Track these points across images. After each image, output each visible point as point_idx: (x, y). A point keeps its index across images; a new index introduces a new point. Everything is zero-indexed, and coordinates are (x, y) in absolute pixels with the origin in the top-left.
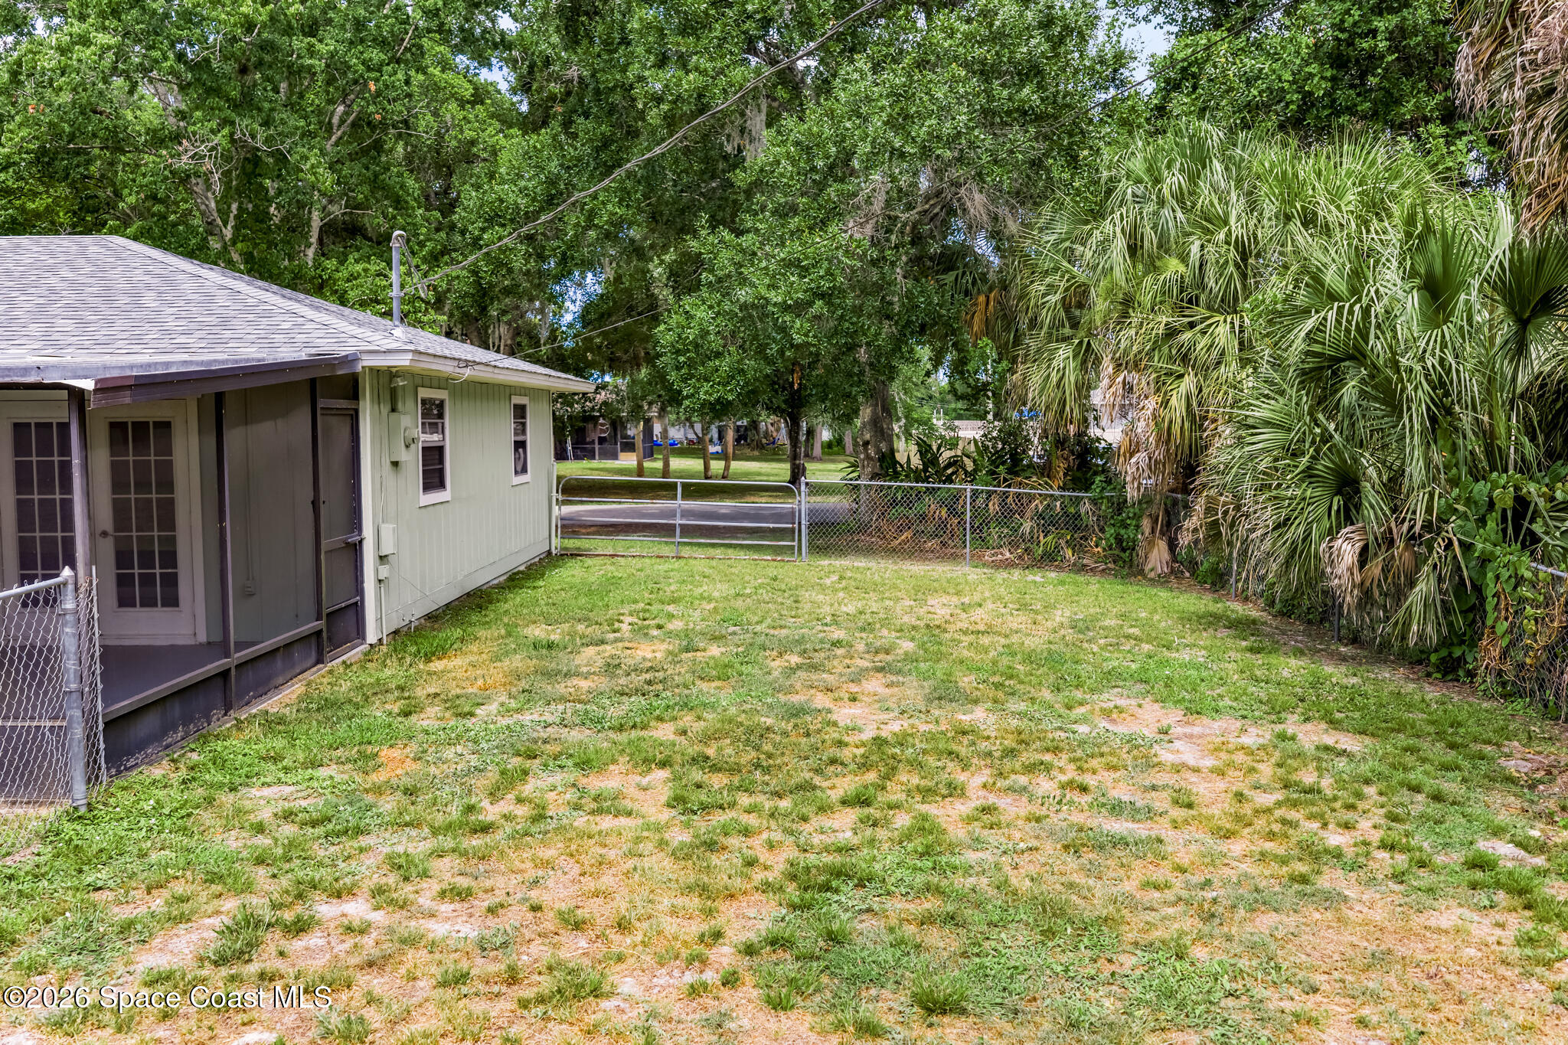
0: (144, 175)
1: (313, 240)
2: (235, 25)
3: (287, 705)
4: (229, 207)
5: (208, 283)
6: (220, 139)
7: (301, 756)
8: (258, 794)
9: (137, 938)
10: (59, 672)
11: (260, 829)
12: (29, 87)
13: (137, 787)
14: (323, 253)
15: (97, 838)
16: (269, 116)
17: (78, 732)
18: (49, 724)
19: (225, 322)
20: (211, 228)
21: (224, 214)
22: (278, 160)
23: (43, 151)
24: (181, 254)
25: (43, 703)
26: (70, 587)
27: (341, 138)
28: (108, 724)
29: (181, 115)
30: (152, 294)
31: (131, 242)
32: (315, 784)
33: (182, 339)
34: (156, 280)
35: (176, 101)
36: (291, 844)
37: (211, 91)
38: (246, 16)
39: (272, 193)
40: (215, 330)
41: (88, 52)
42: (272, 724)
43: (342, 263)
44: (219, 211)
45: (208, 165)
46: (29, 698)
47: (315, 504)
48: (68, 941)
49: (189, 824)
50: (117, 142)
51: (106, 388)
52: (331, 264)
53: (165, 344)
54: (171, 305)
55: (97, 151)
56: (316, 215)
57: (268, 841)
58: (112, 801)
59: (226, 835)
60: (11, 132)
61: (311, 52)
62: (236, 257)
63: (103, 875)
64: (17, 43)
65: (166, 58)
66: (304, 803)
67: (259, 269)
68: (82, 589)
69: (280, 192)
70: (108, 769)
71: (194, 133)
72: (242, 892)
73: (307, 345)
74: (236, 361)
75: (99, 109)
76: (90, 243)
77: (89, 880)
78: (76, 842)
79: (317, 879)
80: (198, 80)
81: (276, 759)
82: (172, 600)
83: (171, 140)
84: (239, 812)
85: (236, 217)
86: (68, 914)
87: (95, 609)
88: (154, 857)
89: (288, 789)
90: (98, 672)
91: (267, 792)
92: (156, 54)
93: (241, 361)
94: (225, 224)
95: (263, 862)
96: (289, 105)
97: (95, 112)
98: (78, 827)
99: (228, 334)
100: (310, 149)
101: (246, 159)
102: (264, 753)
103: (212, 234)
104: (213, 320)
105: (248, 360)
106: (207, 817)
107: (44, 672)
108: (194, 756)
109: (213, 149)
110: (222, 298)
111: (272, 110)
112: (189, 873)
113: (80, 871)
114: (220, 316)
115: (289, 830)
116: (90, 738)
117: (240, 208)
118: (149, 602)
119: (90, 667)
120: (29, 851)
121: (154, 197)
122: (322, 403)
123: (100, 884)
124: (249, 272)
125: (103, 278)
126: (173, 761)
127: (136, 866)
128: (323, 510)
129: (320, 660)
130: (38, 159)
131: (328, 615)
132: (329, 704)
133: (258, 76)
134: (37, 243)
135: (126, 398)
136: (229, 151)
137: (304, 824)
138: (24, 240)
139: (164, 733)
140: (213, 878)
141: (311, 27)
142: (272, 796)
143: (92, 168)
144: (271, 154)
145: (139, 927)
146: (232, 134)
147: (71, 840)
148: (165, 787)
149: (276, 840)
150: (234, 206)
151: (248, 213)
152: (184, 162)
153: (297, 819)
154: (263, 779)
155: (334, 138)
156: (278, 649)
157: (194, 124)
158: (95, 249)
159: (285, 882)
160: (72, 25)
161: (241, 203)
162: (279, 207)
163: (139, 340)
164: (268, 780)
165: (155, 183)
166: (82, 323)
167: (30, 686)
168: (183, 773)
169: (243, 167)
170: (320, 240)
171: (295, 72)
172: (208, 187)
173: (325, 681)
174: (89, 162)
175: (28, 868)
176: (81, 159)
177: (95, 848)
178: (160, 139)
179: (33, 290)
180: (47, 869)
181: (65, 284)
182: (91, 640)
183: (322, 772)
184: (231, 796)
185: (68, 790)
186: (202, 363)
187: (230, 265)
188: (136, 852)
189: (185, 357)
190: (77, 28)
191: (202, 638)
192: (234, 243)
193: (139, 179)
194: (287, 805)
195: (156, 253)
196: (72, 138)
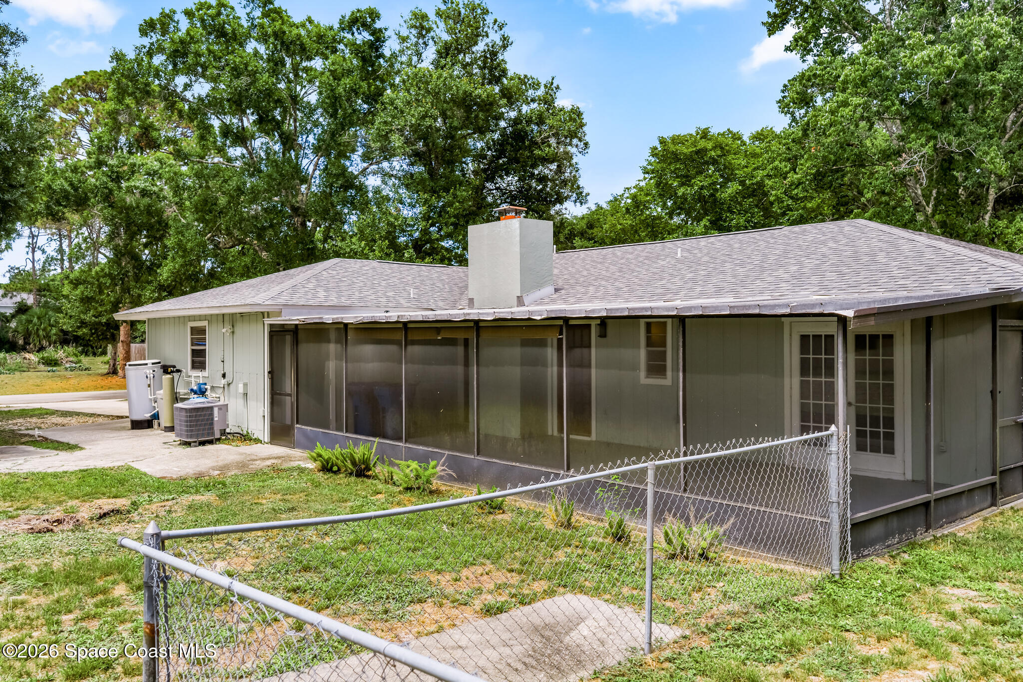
0: (877, 179)
1: (989, 208)
2: (940, 75)
3: (969, 532)
4: (931, 193)
5: (919, 244)
6: (928, 150)
7: (982, 571)
8: (951, 592)
9: (872, 670)
10: (826, 488)
11: (953, 617)
12: (812, 136)
13: (869, 569)
14: (996, 216)
15: (847, 597)
16: (960, 129)
17: (836, 528)
18: (820, 520)
19: (930, 269)
20: (918, 207)
21: (927, 197)
22: (965, 158)
23: (818, 173)
24: (899, 226)
25: (817, 507)
26: (835, 438)
27: (1012, 136)
28: (854, 525)
29: (902, 138)
30: (883, 254)
31: (870, 222)
32: (993, 594)
33: (902, 282)
34: (885, 245)
35: (897, 129)
36: (976, 634)
37: (921, 120)
38: (948, 67)
39: (960, 180)
40: (924, 275)
41: (847, 110)
42: (960, 544)
43: (1011, 222)
44: (923, 196)
45: (918, 167)
46: (810, 503)
47: (993, 393)
48: (830, 659)
49: (904, 602)
50: (860, 161)
51: (861, 316)
52: (1002, 224)
53: (891, 285)
54: (895, 260)
55: (848, 169)
56: (992, 191)
57: (959, 628)
58: (854, 575)
59: (929, 615)
60: (802, 165)
61: (993, 81)
62: (934, 225)
63: (850, 622)
64: (807, 112)
65: (894, 105)
66: (985, 606)
67: (950, 231)
68: (841, 439)
69: (966, 179)
70: (852, 554)
71: (910, 149)
72: (942, 659)
73: (989, 282)
74: (940, 296)
75: (851, 142)
76: (845, 225)
77: (842, 623)
78: (834, 597)
79: (998, 664)
80: (913, 114)
81: (963, 570)
82: (890, 450)
83: (895, 155)
84: (937, 601)
85: (936, 199)
86: (830, 642)
87: (848, 453)
88: (882, 618)
89: (972, 594)
90: (849, 492)
91: (956, 591)
92: (888, 103)
93: (944, 295)
94: (928, 204)
95: (956, 641)
96: (975, 119)
97: (849, 145)
98: (835, 588)
99: (933, 277)
100: (990, 147)
101: (943, 160)
102: (954, 564)
103: (918, 211)
104: (923, 268)
105: (948, 295)
106: (915, 599)
107: (818, 488)
108: (906, 556)
109: (923, 156)
110: (929, 254)
111: (964, 124)
112: (904, 636)
113: (836, 616)
114: (927, 265)
115: (973, 623)
116: (843, 532)
117: (938, 193)
118: (875, 449)
119: (844, 488)
120: (806, 596)
121: (883, 193)
122: (1000, 322)
123: (848, 627)
124: (943, 234)
125: (853, 246)
126: (892, 556)
127: (870, 621)
128: (999, 397)
129: (993, 504)
130: (815, 178)
131: (1001, 472)
132: (1000, 537)
133: (954, 104)
134: (816, 228)
135: (872, 322)
136: (933, 156)
137: (985, 621)
138: (807, 227)
139: (886, 538)
140: (921, 644)
141: (992, 64)
142: (961, 595)
143: (846, 179)
144: (961, 154)
145: (873, 663)
146: (935, 145)
147: (831, 595)
148: (887, 573)
149: (965, 628)
150: (934, 192)
151: (944, 195)
152: (903, 168)
153: (980, 617)
154: (953, 582)
155: (1007, 136)
156: (963, 492)
157: (910, 143)
158: (847, 228)
159: (973, 660)
160: (838, 96)
161: (939, 189)
162: (965, 188)
163: (875, 283)
164: (957, 583)
165: (884, 183)
166: (841, 274)
167: (810, 495)
168: (899, 566)
169: (942, 165)
170: (994, 209)
171: (980, 96)
172: (917, 181)
173: (998, 519)
174: (843, 176)
175: (806, 606)
176: (839, 174)
177: (845, 604)
178: (888, 155)
179: (813, 256)
180: (817, 609)
181: (831, 251)
182: (845, 471)
183: (997, 586)
184: (932, 589)
185: (829, 563)
186: (918, 298)
187: (930, 230)
188: (870, 611)
189: (905, 294)
190: (841, 97)
191: (909, 476)
192: (933, 216)
193: (874, 182)
194: (972, 605)
195: (885, 228)
196: (835, 163)
